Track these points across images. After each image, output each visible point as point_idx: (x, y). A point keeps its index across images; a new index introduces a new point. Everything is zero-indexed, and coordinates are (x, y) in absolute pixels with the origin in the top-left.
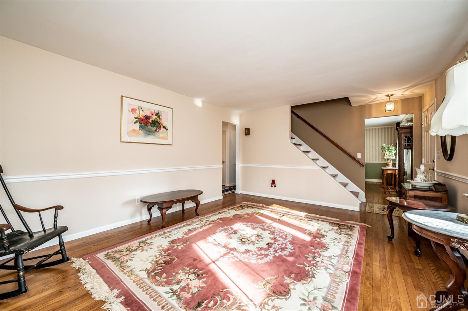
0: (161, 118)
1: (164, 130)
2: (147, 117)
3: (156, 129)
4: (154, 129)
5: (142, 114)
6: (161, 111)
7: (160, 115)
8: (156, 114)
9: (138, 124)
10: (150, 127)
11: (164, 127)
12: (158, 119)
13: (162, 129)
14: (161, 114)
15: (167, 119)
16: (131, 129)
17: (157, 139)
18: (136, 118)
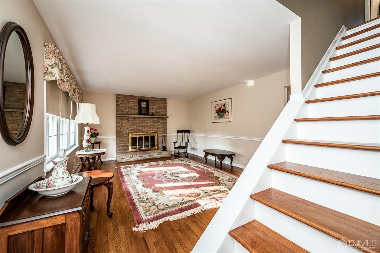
0: (226, 106)
2: (220, 108)
4: (223, 114)
5: (218, 107)
6: (225, 103)
8: (223, 105)
9: (217, 113)
10: (221, 113)
11: (227, 112)
12: (224, 108)
13: (227, 113)
14: (226, 104)
15: (229, 106)
16: (215, 116)
17: (224, 119)
18: (216, 111)
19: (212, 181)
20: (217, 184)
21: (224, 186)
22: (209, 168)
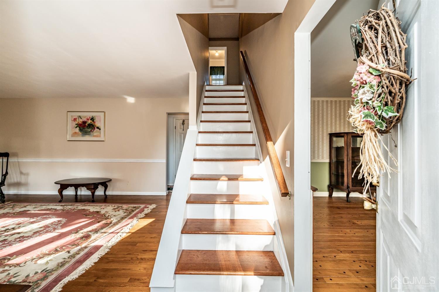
0: (95, 121)
1: (98, 130)
2: (84, 122)
3: (91, 130)
4: (89, 130)
5: (80, 121)
6: (95, 116)
7: (94, 120)
8: (91, 119)
9: (78, 128)
10: (87, 129)
11: (98, 128)
12: (93, 122)
13: (96, 129)
14: (95, 118)
15: (100, 121)
16: (74, 132)
17: (92, 137)
18: (76, 124)
19: (91, 219)
20: (104, 218)
21: (114, 217)
22: (71, 205)
